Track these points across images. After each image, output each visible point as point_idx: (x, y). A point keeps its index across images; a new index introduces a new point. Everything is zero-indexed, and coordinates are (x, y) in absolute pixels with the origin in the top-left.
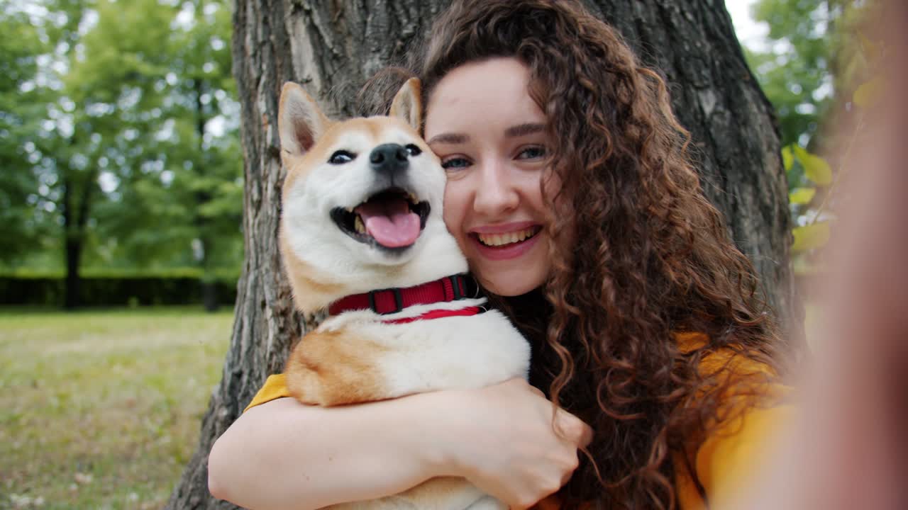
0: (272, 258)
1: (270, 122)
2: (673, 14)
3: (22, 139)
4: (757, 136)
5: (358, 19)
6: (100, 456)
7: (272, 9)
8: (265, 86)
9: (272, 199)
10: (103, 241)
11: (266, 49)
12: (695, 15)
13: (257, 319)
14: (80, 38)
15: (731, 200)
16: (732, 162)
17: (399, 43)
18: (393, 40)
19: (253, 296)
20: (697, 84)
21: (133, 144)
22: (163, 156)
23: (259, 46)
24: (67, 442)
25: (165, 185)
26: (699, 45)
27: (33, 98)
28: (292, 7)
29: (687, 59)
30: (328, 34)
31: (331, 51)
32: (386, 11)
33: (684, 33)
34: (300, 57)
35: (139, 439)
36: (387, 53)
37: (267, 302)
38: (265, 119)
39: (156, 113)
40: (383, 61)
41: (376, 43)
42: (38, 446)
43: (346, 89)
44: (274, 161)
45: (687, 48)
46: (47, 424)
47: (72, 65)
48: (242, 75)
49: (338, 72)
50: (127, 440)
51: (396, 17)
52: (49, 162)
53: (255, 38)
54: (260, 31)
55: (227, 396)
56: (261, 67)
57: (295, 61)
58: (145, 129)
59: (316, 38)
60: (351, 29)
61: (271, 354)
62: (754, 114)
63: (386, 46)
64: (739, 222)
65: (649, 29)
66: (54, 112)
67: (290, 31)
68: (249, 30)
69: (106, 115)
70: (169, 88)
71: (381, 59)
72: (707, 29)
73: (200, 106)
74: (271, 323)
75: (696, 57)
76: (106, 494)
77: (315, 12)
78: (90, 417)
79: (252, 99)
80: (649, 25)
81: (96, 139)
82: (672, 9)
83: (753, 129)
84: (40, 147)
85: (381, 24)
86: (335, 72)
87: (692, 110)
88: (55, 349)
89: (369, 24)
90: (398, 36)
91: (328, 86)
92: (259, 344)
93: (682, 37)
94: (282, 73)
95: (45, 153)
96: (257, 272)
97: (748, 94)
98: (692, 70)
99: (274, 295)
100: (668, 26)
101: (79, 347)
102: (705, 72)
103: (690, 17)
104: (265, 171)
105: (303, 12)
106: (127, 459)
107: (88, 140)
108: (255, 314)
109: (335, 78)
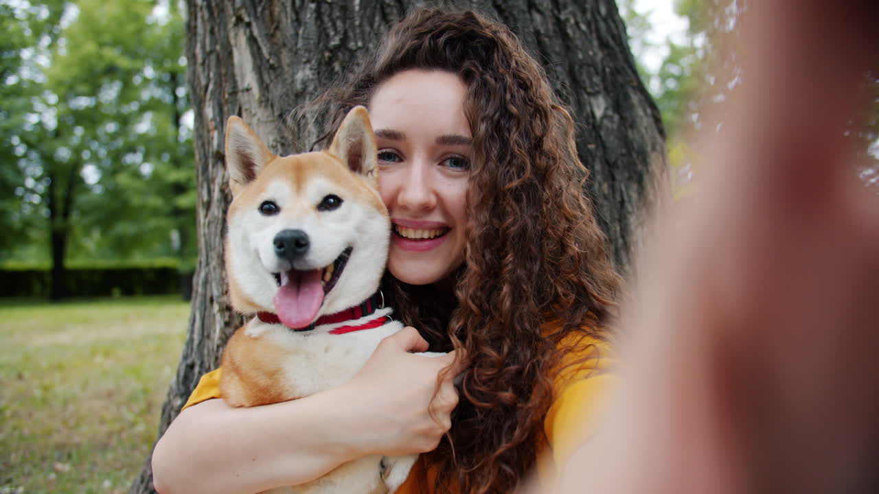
0: (218, 257)
1: (216, 128)
2: (568, 25)
3: (8, 132)
4: (642, 137)
5: (291, 31)
6: (78, 446)
7: (218, 21)
8: (213, 93)
9: (218, 201)
10: (87, 232)
11: (213, 57)
12: (588, 25)
13: (207, 313)
14: (61, 31)
15: (618, 199)
16: (619, 162)
17: (327, 54)
18: (322, 52)
19: (204, 292)
20: (589, 90)
21: (113, 137)
22: (142, 148)
23: (207, 55)
24: (49, 433)
25: (144, 176)
26: (591, 53)
27: (17, 91)
28: (234, 19)
29: (581, 67)
30: (265, 45)
31: (268, 61)
32: (316, 23)
33: (578, 42)
34: (241, 66)
35: (117, 427)
36: (316, 64)
37: (215, 298)
38: (212, 125)
39: (134, 107)
40: (313, 71)
41: (307, 55)
42: (22, 438)
43: (281, 97)
44: (220, 165)
45: (580, 56)
46: (30, 415)
47: (54, 59)
48: (194, 81)
49: (275, 81)
50: (105, 429)
51: (325, 29)
52: (34, 155)
53: (203, 47)
54: (208, 41)
55: (181, 387)
56: (209, 75)
57: (237, 71)
58: (125, 122)
59: (255, 49)
60: (286, 41)
61: (218, 347)
62: (641, 117)
63: (316, 57)
64: (625, 218)
65: (546, 39)
66: (38, 106)
67: (233, 42)
68: (199, 39)
69: (88, 108)
70: (146, 81)
71: (311, 69)
72: (599, 38)
73: (176, 98)
74: (218, 317)
75: (589, 65)
76: (83, 482)
77: (254, 24)
78: (71, 408)
79: (202, 104)
80: (547, 36)
81: (79, 131)
82: (567, 20)
83: (639, 131)
84: (24, 140)
85: (311, 37)
86: (272, 81)
87: (585, 115)
88: (41, 341)
89: (300, 36)
90: (327, 48)
91: (266, 94)
92: (208, 337)
93: (576, 46)
94: (226, 82)
95: (30, 146)
96: (207, 269)
97: (635, 98)
98: (584, 77)
99: (220, 290)
100: (565, 36)
101: (63, 338)
102: (596, 79)
103: (583, 27)
104: (212, 173)
105: (244, 25)
106: (104, 447)
107: (71, 133)
108: (205, 309)
109: (271, 86)
